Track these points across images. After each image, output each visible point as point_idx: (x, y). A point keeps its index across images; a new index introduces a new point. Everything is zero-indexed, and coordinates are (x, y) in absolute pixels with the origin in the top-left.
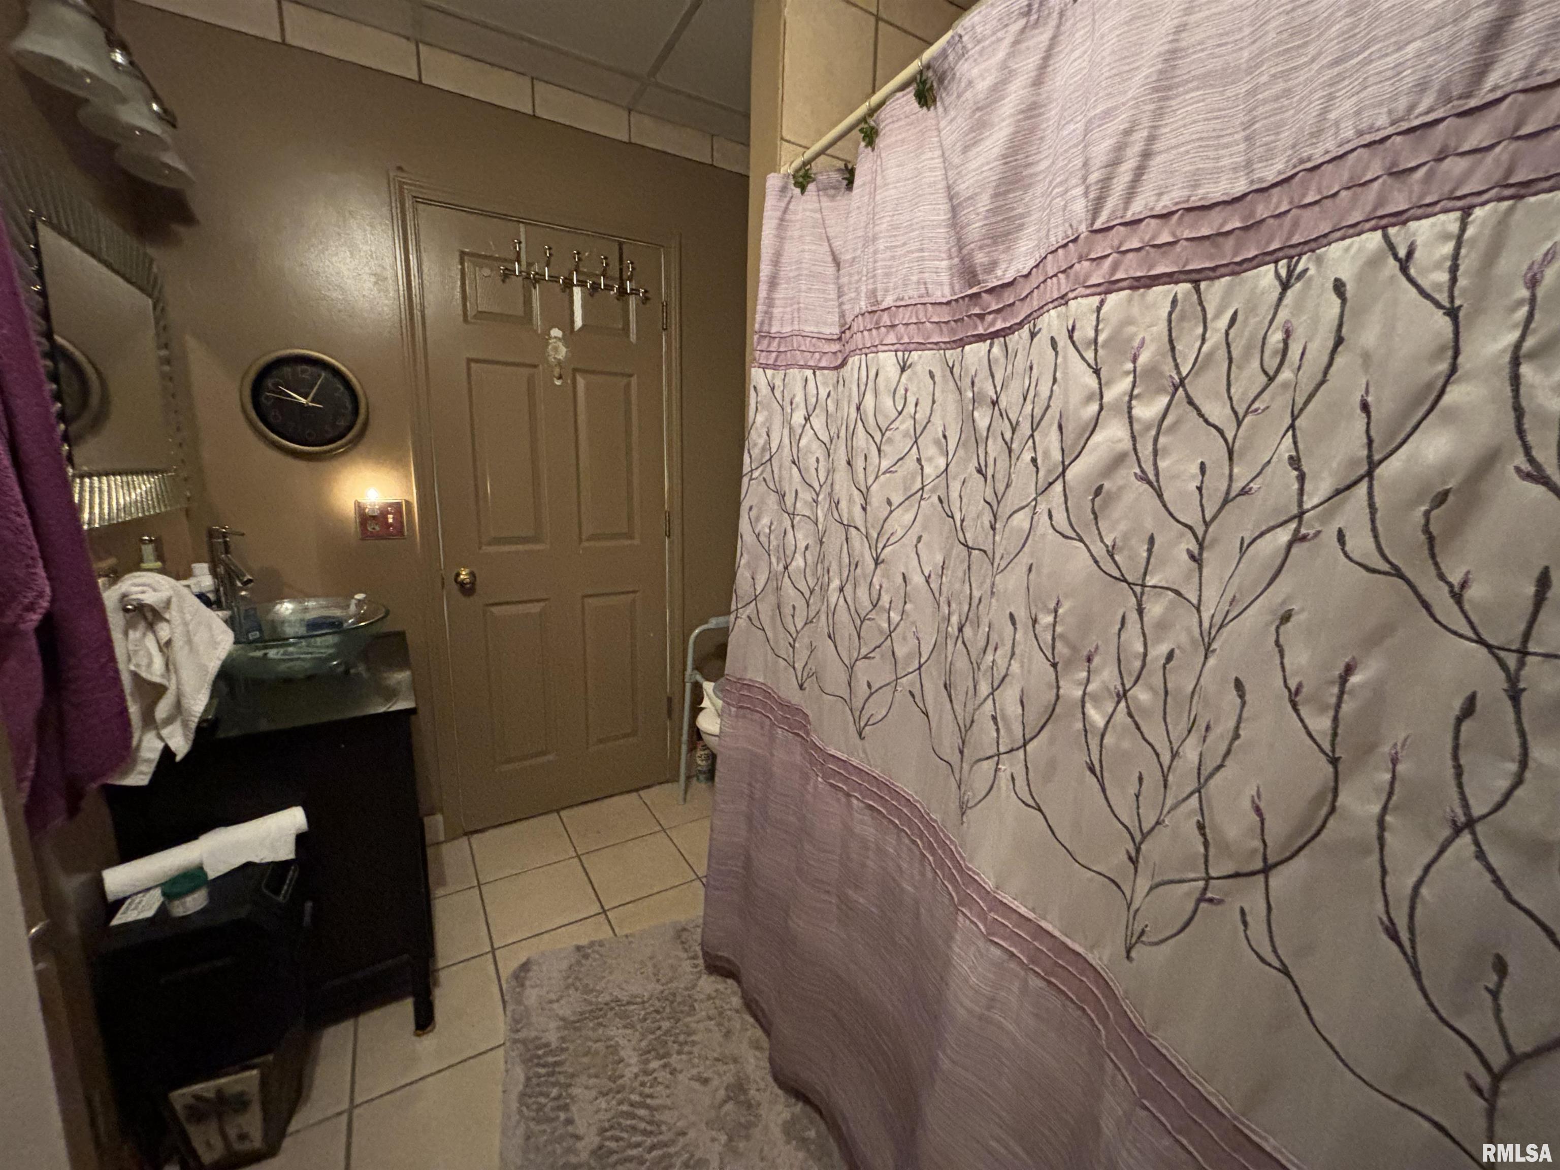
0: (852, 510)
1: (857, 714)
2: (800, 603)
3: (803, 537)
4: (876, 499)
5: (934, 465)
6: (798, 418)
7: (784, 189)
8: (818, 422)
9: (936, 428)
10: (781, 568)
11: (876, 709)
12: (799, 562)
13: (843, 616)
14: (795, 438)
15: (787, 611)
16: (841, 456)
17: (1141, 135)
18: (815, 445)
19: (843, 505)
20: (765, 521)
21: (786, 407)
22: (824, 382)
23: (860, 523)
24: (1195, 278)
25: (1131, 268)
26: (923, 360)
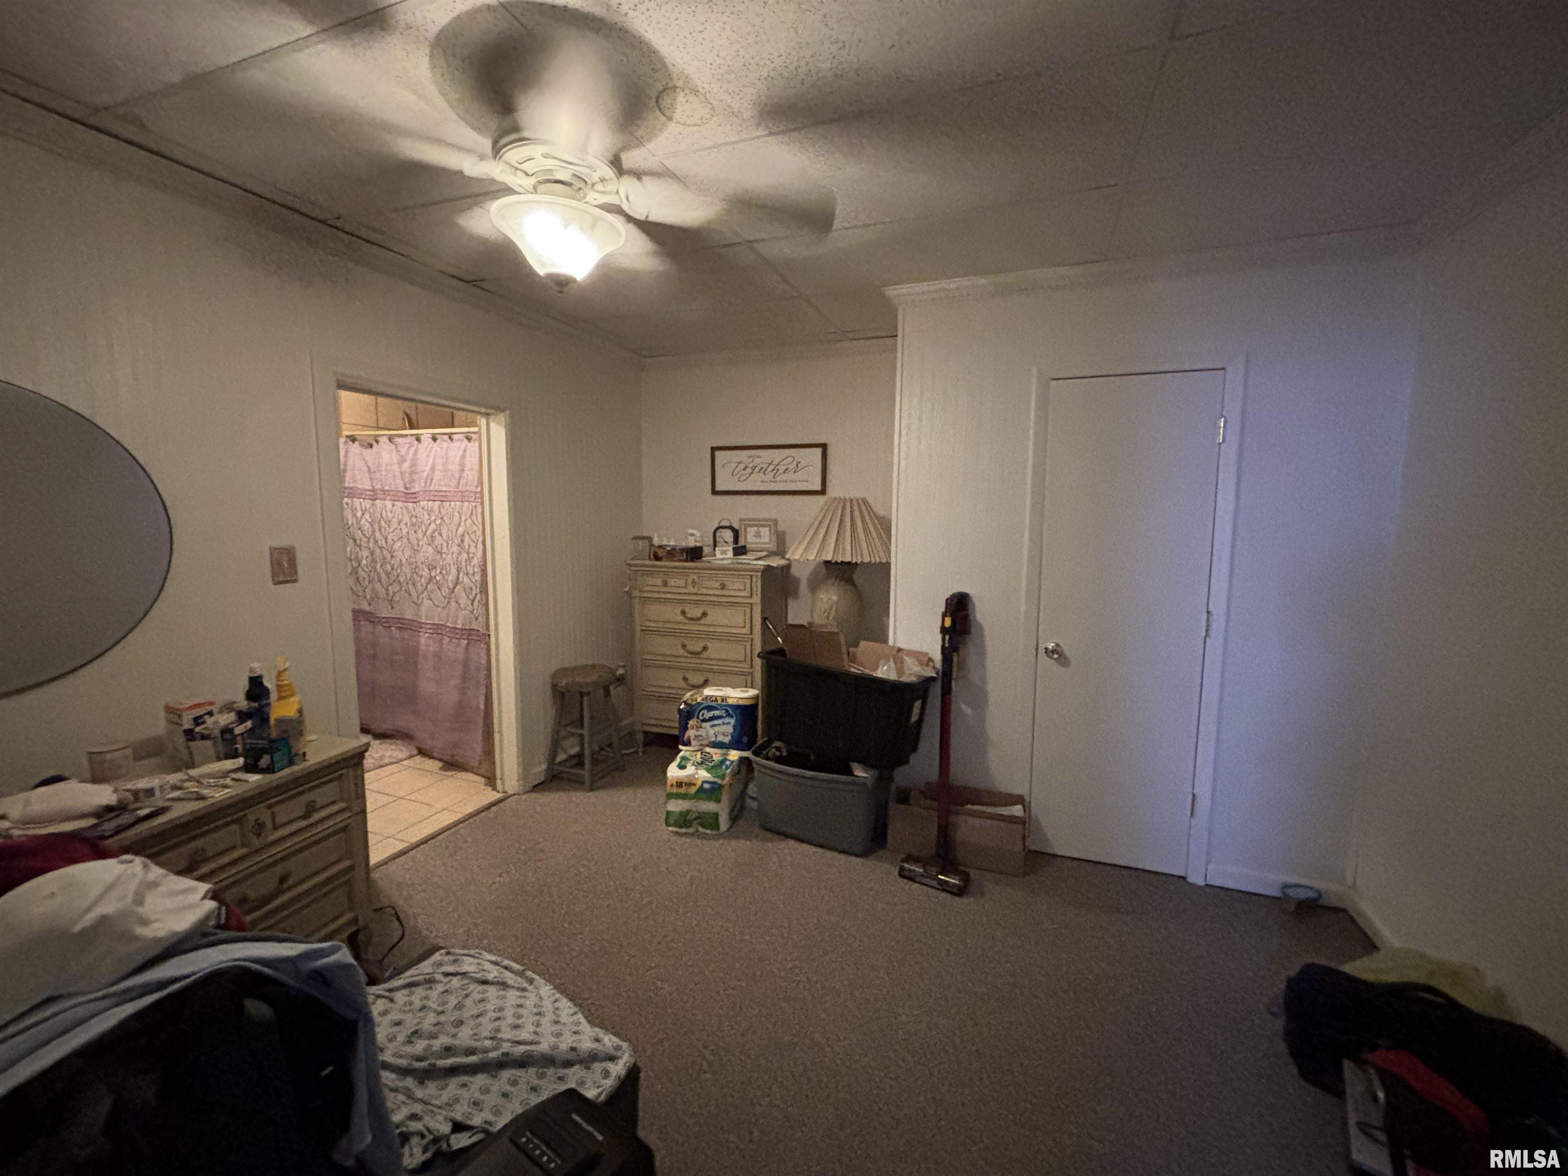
0: (382, 542)
1: (391, 602)
2: (366, 576)
3: (365, 553)
4: (389, 540)
5: (404, 531)
6: (359, 514)
7: (346, 443)
8: (367, 516)
9: (404, 521)
10: (357, 565)
11: (397, 598)
12: (364, 562)
13: (383, 576)
14: (359, 521)
15: (361, 579)
16: (376, 527)
17: (430, 478)
18: (366, 523)
19: (379, 542)
20: (349, 549)
21: (354, 511)
22: (367, 504)
23: (385, 545)
24: (442, 501)
25: (432, 498)
26: (399, 504)
